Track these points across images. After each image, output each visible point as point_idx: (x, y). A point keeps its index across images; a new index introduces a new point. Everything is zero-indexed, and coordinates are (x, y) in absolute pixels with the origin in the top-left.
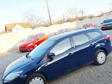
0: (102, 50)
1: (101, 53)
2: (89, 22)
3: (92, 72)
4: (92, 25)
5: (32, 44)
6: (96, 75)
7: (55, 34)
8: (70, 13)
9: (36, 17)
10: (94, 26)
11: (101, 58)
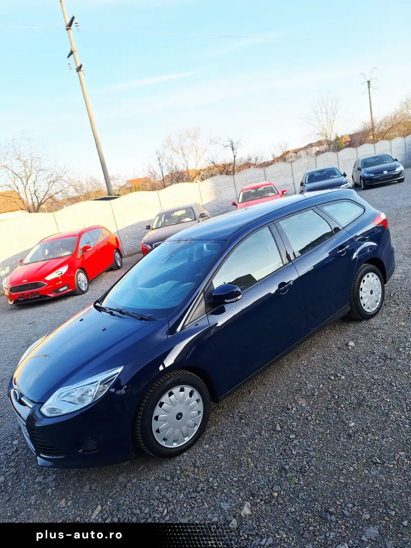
0: (370, 266)
1: (370, 274)
2: (259, 181)
3: (352, 344)
4: (272, 191)
5: (64, 270)
6: (373, 353)
7: (148, 228)
8: (173, 150)
9: (43, 166)
10: (281, 193)
11: (371, 292)
